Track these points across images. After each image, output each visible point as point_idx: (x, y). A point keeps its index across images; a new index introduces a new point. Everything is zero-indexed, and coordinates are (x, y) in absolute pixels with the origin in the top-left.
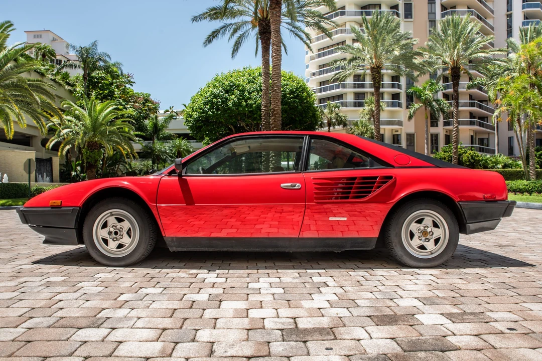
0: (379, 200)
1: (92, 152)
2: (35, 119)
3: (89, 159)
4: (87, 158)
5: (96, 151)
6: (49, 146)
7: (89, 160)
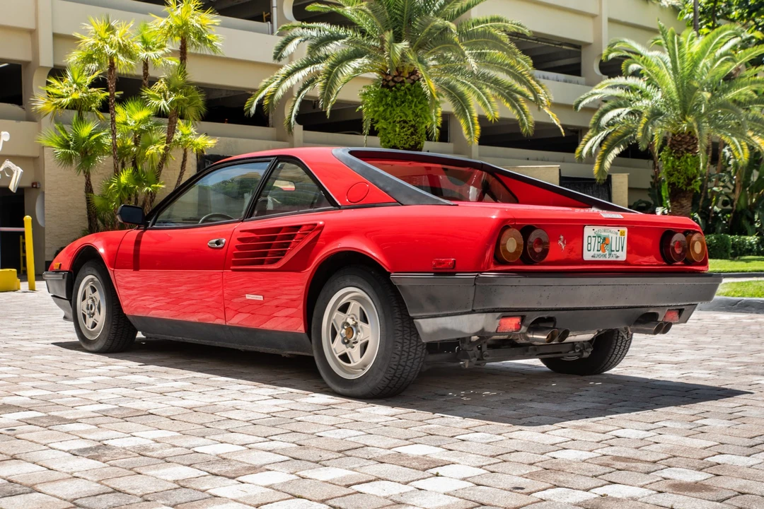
0: (295, 266)
1: (679, 158)
2: (508, 100)
3: (672, 175)
4: (670, 175)
5: (689, 155)
6: (581, 151)
7: (673, 179)
